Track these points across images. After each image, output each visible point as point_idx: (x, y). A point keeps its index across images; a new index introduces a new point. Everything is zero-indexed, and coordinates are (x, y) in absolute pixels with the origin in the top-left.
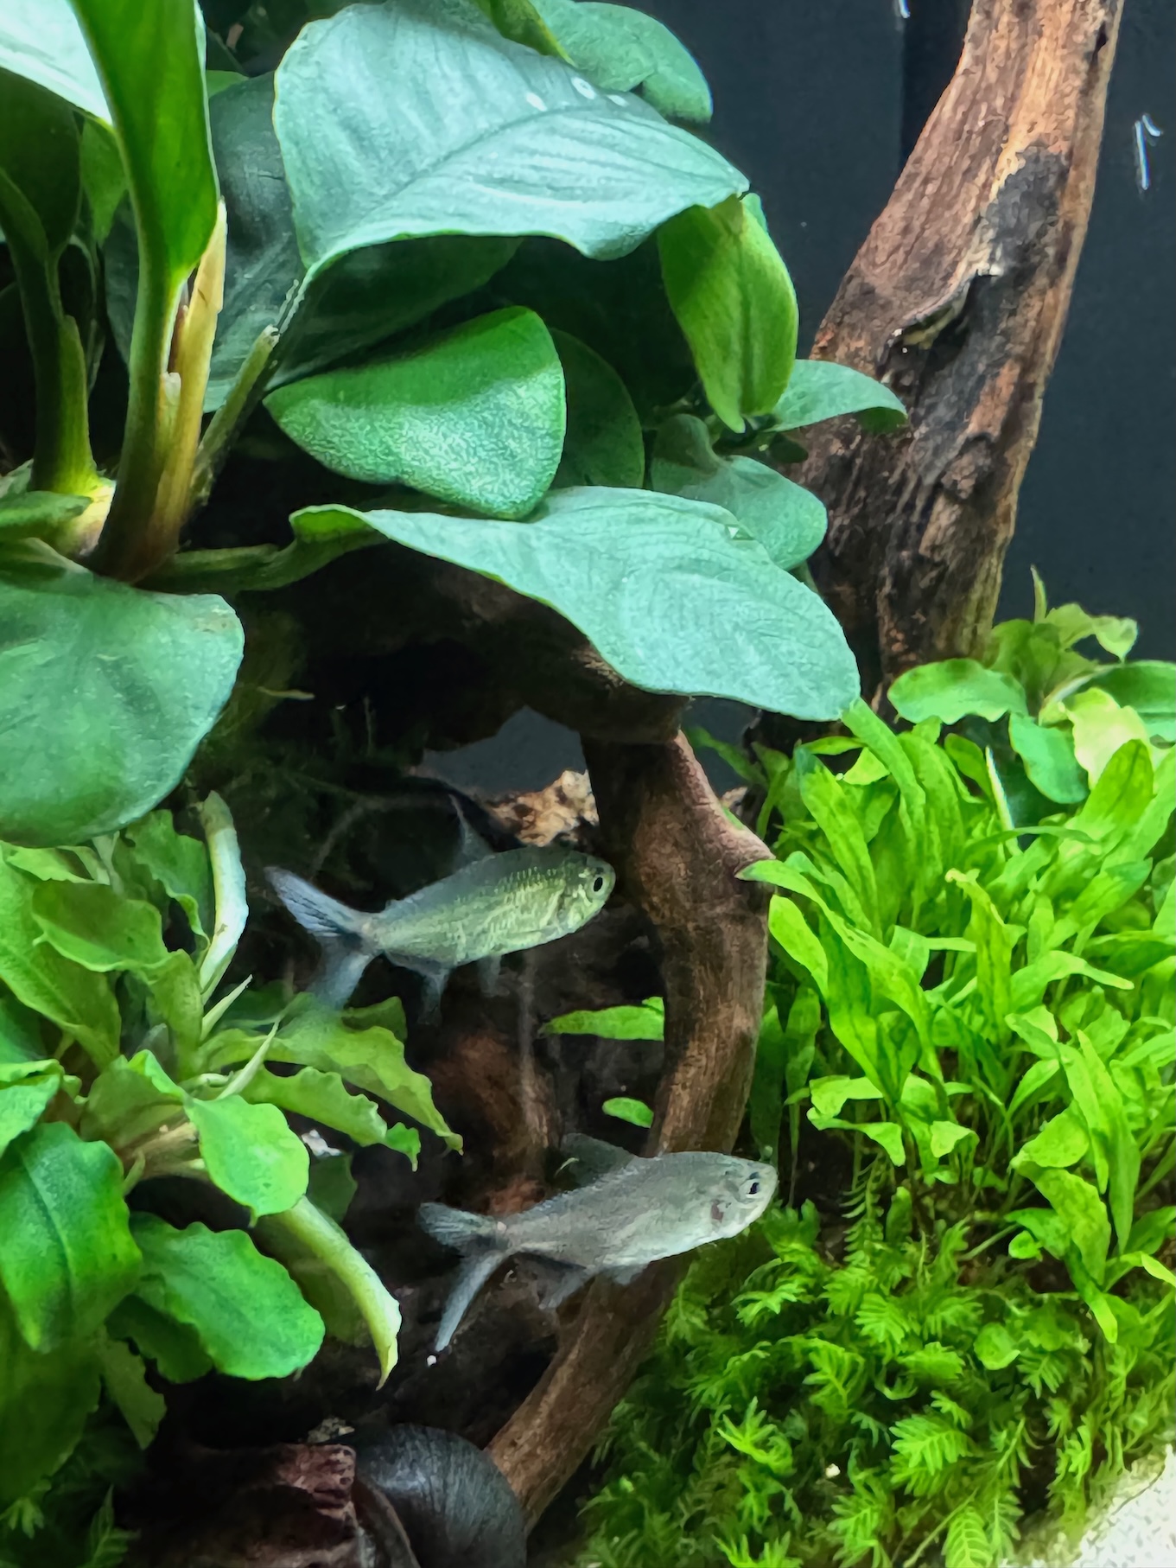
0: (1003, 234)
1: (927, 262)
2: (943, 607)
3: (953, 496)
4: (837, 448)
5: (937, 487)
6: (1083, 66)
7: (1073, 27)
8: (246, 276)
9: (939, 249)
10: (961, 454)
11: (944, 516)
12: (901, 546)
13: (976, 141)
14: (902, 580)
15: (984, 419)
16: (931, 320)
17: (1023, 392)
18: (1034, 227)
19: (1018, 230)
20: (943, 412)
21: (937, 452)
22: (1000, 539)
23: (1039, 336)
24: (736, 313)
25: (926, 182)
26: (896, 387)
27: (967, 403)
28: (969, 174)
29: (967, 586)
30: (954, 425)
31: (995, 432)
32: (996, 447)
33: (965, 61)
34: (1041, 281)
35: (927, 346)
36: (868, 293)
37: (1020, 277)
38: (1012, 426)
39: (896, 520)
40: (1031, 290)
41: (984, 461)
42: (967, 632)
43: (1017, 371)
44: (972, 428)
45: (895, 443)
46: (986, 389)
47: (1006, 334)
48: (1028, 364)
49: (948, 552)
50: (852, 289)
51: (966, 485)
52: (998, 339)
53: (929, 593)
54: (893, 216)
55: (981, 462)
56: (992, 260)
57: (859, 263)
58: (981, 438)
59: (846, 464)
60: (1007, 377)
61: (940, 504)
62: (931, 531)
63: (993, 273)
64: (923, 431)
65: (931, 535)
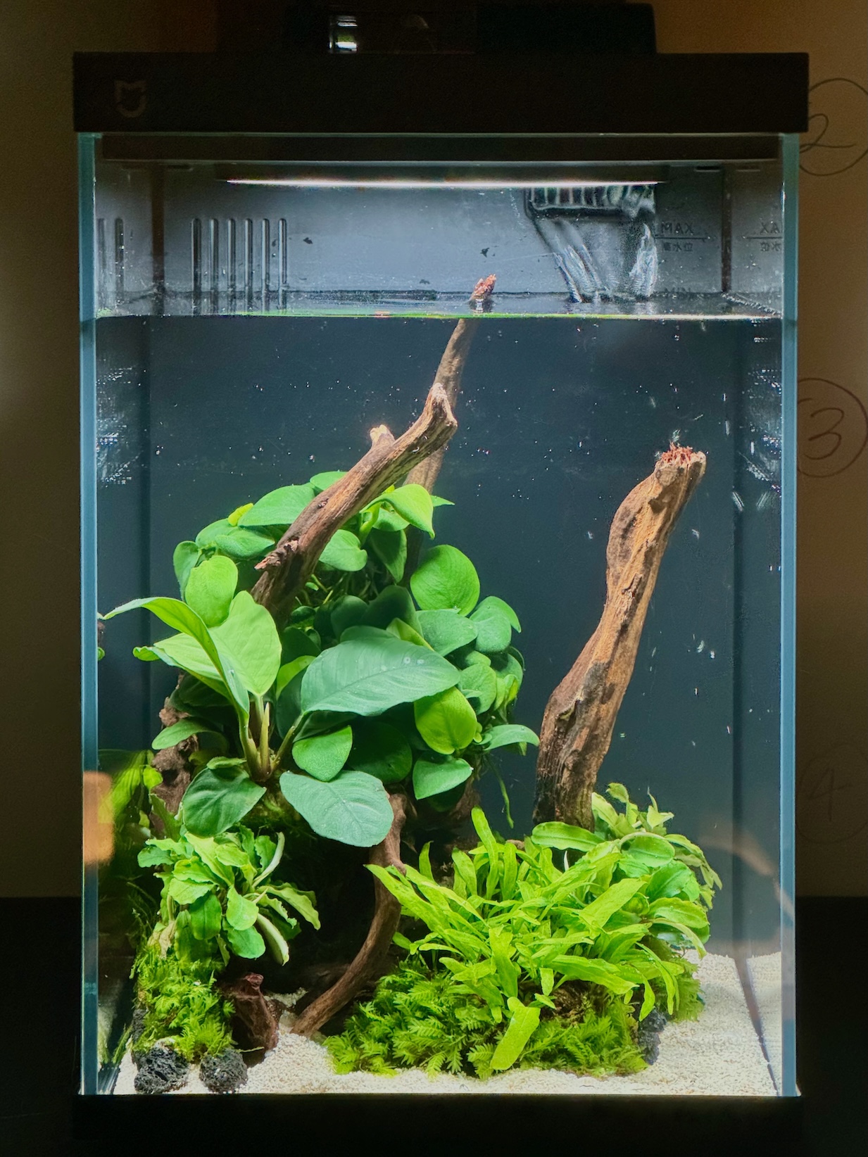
0: (586, 687)
3: (568, 768)
5: (564, 766)
9: (573, 690)
10: (569, 756)
11: (566, 774)
12: (558, 782)
13: (591, 655)
15: (577, 745)
16: (566, 712)
17: (592, 738)
18: (593, 686)
19: (590, 686)
20: (569, 742)
21: (566, 754)
22: (587, 782)
23: (598, 720)
25: (580, 666)
27: (573, 740)
28: (587, 665)
30: (570, 746)
31: (580, 749)
32: (581, 754)
34: (597, 702)
35: (568, 720)
36: (556, 702)
37: (589, 701)
38: (588, 747)
40: (593, 706)
43: (588, 730)
44: (575, 747)
45: (558, 749)
46: (578, 736)
47: (584, 719)
48: (593, 729)
49: (567, 785)
50: (552, 700)
51: (571, 765)
52: (582, 720)
55: (575, 759)
56: (581, 696)
57: (556, 691)
58: (575, 751)
60: (585, 732)
61: (565, 770)
62: (563, 779)
63: (582, 699)
64: (564, 746)
65: (563, 780)
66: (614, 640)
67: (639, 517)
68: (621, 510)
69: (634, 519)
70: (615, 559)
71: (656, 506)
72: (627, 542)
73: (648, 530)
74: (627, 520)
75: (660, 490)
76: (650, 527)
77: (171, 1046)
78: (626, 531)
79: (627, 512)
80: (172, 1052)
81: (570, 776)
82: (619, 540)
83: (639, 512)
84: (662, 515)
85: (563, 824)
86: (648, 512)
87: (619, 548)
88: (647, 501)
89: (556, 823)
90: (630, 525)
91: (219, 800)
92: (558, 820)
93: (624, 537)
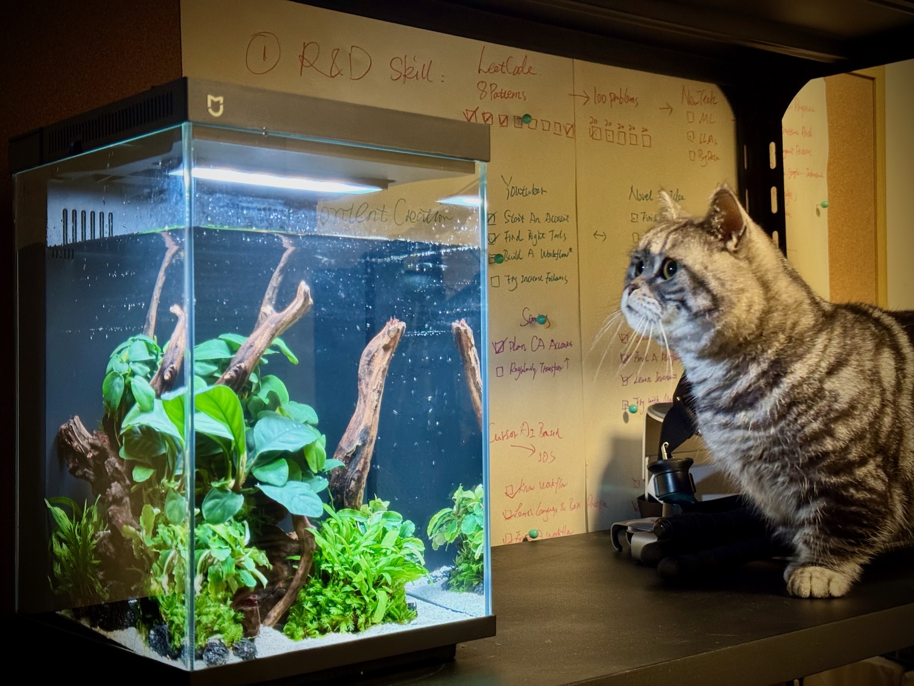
0: (361, 438)
1: (350, 443)
2: (353, 498)
3: (354, 480)
4: (337, 473)
5: (352, 479)
6: (373, 411)
7: (371, 405)
8: (250, 454)
9: (352, 441)
10: (356, 473)
11: (353, 483)
12: (347, 488)
13: (358, 423)
14: (347, 494)
15: (359, 467)
16: (350, 452)
17: (365, 463)
18: (366, 437)
19: (364, 437)
20: (353, 467)
21: (352, 473)
22: (362, 487)
23: (367, 454)
24: (315, 456)
25: (351, 430)
26: (346, 463)
27: (356, 465)
28: (357, 428)
29: (357, 495)
30: (354, 469)
31: (360, 470)
32: (361, 472)
33: (357, 410)
34: (367, 445)
35: (350, 456)
36: (341, 448)
37: (364, 444)
38: (364, 469)
39: (346, 484)
40: (366, 447)
41: (359, 474)
42: (358, 502)
44: (357, 469)
45: (345, 471)
46: (360, 463)
48: (366, 459)
49: (354, 489)
50: (339, 448)
51: (356, 478)
52: (361, 455)
53: (351, 496)
54: (345, 435)
56: (360, 442)
57: (340, 443)
58: (358, 470)
59: (339, 475)
60: (362, 461)
61: (352, 481)
63: (360, 444)
64: (349, 470)
65: (351, 486)
66: (372, 414)
67: (376, 354)
68: (365, 351)
69: (374, 355)
70: (364, 376)
71: (386, 348)
72: (370, 367)
73: (382, 362)
74: (370, 356)
75: (389, 339)
76: (383, 358)
77: (220, 640)
78: (369, 362)
79: (370, 352)
80: (221, 643)
81: (356, 484)
82: (366, 366)
83: (376, 352)
84: (389, 353)
85: (350, 509)
86: (382, 352)
87: (366, 370)
88: (382, 345)
89: (346, 509)
90: (372, 358)
91: (224, 503)
92: (346, 507)
93: (369, 364)
